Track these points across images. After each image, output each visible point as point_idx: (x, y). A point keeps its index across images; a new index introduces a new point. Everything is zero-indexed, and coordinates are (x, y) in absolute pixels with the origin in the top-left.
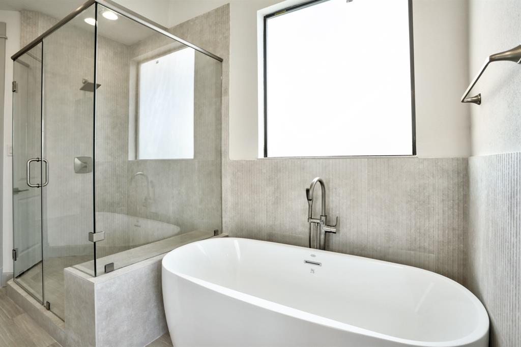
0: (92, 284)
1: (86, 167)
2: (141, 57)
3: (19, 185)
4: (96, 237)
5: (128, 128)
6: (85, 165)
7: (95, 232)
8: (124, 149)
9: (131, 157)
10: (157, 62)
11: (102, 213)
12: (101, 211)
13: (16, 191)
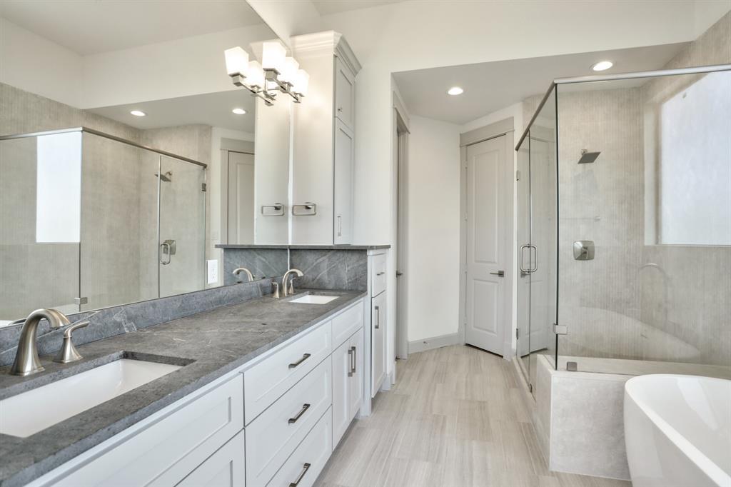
0: (549, 376)
1: (585, 253)
2: (657, 97)
3: (526, 268)
4: (559, 329)
5: (643, 201)
6: (585, 250)
7: (557, 324)
8: (637, 228)
9: (649, 240)
10: (684, 96)
11: (605, 311)
12: (604, 309)
13: (523, 274)
